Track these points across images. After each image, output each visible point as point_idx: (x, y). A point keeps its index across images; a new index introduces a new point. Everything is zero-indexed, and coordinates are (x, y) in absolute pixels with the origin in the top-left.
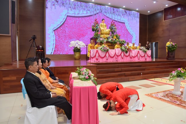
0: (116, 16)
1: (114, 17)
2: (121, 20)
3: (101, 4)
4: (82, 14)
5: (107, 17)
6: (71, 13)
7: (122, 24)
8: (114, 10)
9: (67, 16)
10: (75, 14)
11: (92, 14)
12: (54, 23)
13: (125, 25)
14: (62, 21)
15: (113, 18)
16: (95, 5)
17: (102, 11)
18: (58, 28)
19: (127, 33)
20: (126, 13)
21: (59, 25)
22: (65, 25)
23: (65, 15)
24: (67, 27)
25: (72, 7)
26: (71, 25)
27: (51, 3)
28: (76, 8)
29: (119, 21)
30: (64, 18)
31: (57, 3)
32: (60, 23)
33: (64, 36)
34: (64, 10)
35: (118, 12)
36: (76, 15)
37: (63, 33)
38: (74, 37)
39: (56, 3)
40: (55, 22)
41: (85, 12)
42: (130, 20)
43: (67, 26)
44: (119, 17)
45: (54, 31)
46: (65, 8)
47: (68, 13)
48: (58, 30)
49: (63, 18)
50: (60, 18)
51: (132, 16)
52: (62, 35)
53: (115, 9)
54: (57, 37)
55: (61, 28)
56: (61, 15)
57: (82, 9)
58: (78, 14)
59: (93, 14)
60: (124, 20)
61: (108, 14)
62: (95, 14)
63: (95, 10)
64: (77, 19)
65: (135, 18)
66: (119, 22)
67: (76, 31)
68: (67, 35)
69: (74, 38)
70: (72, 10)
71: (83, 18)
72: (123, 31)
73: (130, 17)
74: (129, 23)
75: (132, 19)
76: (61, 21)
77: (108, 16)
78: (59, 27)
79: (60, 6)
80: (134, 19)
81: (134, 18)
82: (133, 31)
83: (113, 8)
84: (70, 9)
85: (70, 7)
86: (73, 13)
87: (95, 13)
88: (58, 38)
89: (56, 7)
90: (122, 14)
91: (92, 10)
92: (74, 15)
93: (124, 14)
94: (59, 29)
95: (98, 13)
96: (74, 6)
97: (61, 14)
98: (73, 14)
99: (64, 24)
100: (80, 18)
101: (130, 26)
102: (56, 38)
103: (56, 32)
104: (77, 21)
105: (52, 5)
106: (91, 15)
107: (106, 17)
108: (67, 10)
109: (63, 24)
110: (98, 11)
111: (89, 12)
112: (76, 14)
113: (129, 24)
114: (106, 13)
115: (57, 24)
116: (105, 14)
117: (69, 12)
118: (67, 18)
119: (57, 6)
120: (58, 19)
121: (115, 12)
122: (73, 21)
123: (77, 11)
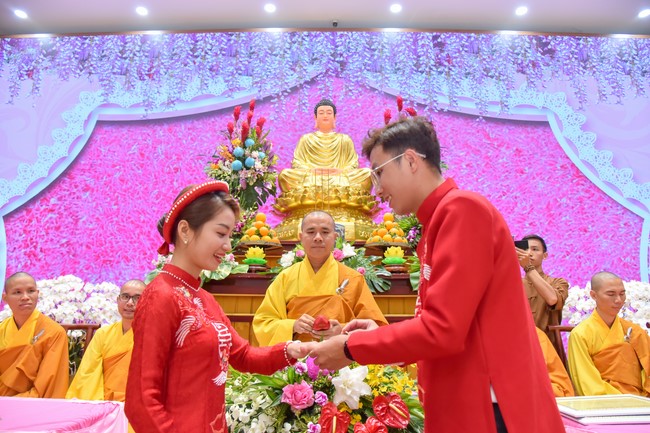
0: (466, 83)
1: (445, 89)
2: (512, 102)
3: (335, 27)
4: (195, 99)
5: (388, 95)
6: (126, 103)
7: (521, 136)
8: (440, 46)
9: (100, 124)
10: (148, 105)
11: (267, 94)
12: (11, 174)
13: (551, 134)
14: (64, 159)
15: (443, 101)
16: (293, 35)
17: (343, 64)
18: (33, 200)
19: (581, 200)
20: (552, 52)
21: (42, 180)
22: (79, 178)
23: (86, 122)
24: (87, 189)
25: (134, 71)
26: (117, 175)
27: (15, 67)
28: (157, 72)
29: (495, 111)
30: (79, 138)
31: (53, 60)
32: (51, 171)
33: (64, 250)
34: (82, 95)
35: (477, 52)
36: (156, 112)
37: (57, 228)
38: (130, 254)
39: (47, 63)
40: (21, 166)
41: (218, 86)
42: (593, 97)
43: (91, 182)
44: (492, 90)
45: (7, 218)
46: (95, 78)
47: (106, 105)
48: (29, 211)
49: (71, 140)
50: (52, 142)
51: (607, 67)
52: (50, 245)
53: (452, 42)
54: (17, 258)
55: (53, 201)
56: (64, 124)
57: (200, 68)
58: (171, 102)
59: (277, 90)
60: (539, 102)
61: (393, 77)
62: (295, 90)
63: (295, 63)
64: (161, 132)
65: (634, 83)
66: (489, 120)
67: (144, 212)
68: (85, 240)
69: (127, 260)
70: (130, 87)
71: (199, 125)
72: (541, 186)
73: (586, 78)
74: (583, 118)
75: (609, 90)
76: (54, 160)
77: (394, 88)
78: (43, 193)
79: (64, 76)
80: (630, 92)
81: (627, 80)
82: (635, 179)
83: (435, 38)
84: (119, 83)
85: (125, 72)
86: (141, 99)
87: (292, 80)
88: (24, 260)
89: (41, 86)
90: (511, 68)
91: (274, 65)
92: (140, 113)
93: (535, 65)
94: (38, 203)
95: (313, 82)
96: (145, 60)
97: (65, 115)
98: (136, 106)
99: (74, 172)
100: (183, 127)
101: (598, 145)
102: (13, 263)
103: (20, 225)
104: (161, 149)
105: (21, 76)
106: (263, 95)
107: (379, 99)
108: (101, 91)
109: (65, 174)
110: (312, 70)
111: (245, 81)
112: (158, 102)
113: (585, 127)
114: (375, 69)
115: (33, 179)
116: (371, 79)
117: (112, 100)
118: (98, 137)
119: (48, 78)
120: (41, 149)
121: (449, 59)
122: (135, 149)
123: (165, 89)
